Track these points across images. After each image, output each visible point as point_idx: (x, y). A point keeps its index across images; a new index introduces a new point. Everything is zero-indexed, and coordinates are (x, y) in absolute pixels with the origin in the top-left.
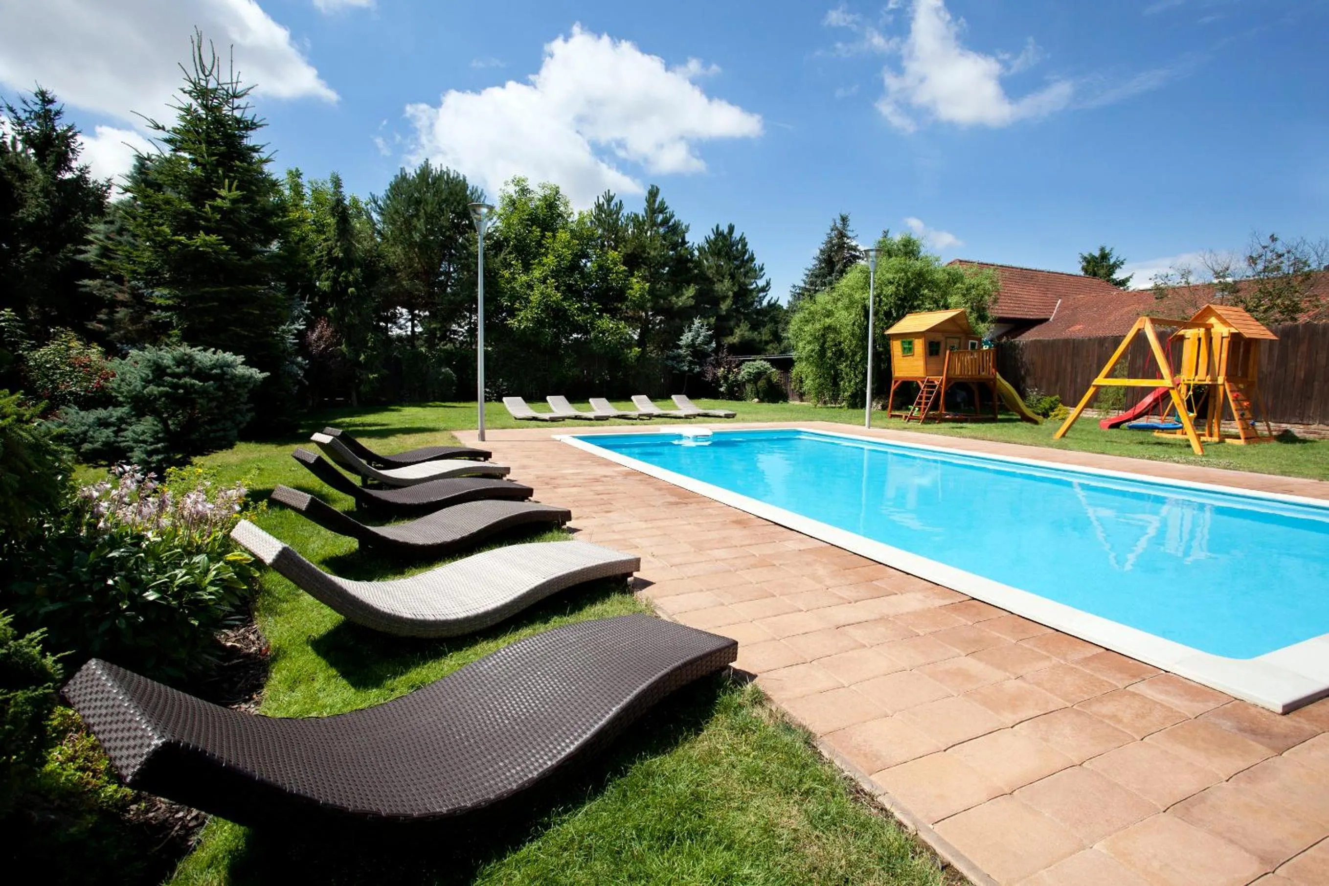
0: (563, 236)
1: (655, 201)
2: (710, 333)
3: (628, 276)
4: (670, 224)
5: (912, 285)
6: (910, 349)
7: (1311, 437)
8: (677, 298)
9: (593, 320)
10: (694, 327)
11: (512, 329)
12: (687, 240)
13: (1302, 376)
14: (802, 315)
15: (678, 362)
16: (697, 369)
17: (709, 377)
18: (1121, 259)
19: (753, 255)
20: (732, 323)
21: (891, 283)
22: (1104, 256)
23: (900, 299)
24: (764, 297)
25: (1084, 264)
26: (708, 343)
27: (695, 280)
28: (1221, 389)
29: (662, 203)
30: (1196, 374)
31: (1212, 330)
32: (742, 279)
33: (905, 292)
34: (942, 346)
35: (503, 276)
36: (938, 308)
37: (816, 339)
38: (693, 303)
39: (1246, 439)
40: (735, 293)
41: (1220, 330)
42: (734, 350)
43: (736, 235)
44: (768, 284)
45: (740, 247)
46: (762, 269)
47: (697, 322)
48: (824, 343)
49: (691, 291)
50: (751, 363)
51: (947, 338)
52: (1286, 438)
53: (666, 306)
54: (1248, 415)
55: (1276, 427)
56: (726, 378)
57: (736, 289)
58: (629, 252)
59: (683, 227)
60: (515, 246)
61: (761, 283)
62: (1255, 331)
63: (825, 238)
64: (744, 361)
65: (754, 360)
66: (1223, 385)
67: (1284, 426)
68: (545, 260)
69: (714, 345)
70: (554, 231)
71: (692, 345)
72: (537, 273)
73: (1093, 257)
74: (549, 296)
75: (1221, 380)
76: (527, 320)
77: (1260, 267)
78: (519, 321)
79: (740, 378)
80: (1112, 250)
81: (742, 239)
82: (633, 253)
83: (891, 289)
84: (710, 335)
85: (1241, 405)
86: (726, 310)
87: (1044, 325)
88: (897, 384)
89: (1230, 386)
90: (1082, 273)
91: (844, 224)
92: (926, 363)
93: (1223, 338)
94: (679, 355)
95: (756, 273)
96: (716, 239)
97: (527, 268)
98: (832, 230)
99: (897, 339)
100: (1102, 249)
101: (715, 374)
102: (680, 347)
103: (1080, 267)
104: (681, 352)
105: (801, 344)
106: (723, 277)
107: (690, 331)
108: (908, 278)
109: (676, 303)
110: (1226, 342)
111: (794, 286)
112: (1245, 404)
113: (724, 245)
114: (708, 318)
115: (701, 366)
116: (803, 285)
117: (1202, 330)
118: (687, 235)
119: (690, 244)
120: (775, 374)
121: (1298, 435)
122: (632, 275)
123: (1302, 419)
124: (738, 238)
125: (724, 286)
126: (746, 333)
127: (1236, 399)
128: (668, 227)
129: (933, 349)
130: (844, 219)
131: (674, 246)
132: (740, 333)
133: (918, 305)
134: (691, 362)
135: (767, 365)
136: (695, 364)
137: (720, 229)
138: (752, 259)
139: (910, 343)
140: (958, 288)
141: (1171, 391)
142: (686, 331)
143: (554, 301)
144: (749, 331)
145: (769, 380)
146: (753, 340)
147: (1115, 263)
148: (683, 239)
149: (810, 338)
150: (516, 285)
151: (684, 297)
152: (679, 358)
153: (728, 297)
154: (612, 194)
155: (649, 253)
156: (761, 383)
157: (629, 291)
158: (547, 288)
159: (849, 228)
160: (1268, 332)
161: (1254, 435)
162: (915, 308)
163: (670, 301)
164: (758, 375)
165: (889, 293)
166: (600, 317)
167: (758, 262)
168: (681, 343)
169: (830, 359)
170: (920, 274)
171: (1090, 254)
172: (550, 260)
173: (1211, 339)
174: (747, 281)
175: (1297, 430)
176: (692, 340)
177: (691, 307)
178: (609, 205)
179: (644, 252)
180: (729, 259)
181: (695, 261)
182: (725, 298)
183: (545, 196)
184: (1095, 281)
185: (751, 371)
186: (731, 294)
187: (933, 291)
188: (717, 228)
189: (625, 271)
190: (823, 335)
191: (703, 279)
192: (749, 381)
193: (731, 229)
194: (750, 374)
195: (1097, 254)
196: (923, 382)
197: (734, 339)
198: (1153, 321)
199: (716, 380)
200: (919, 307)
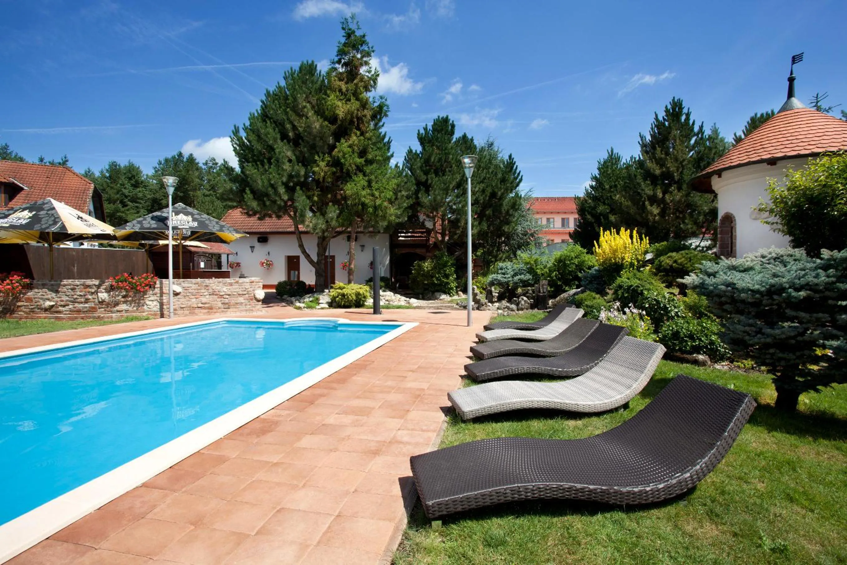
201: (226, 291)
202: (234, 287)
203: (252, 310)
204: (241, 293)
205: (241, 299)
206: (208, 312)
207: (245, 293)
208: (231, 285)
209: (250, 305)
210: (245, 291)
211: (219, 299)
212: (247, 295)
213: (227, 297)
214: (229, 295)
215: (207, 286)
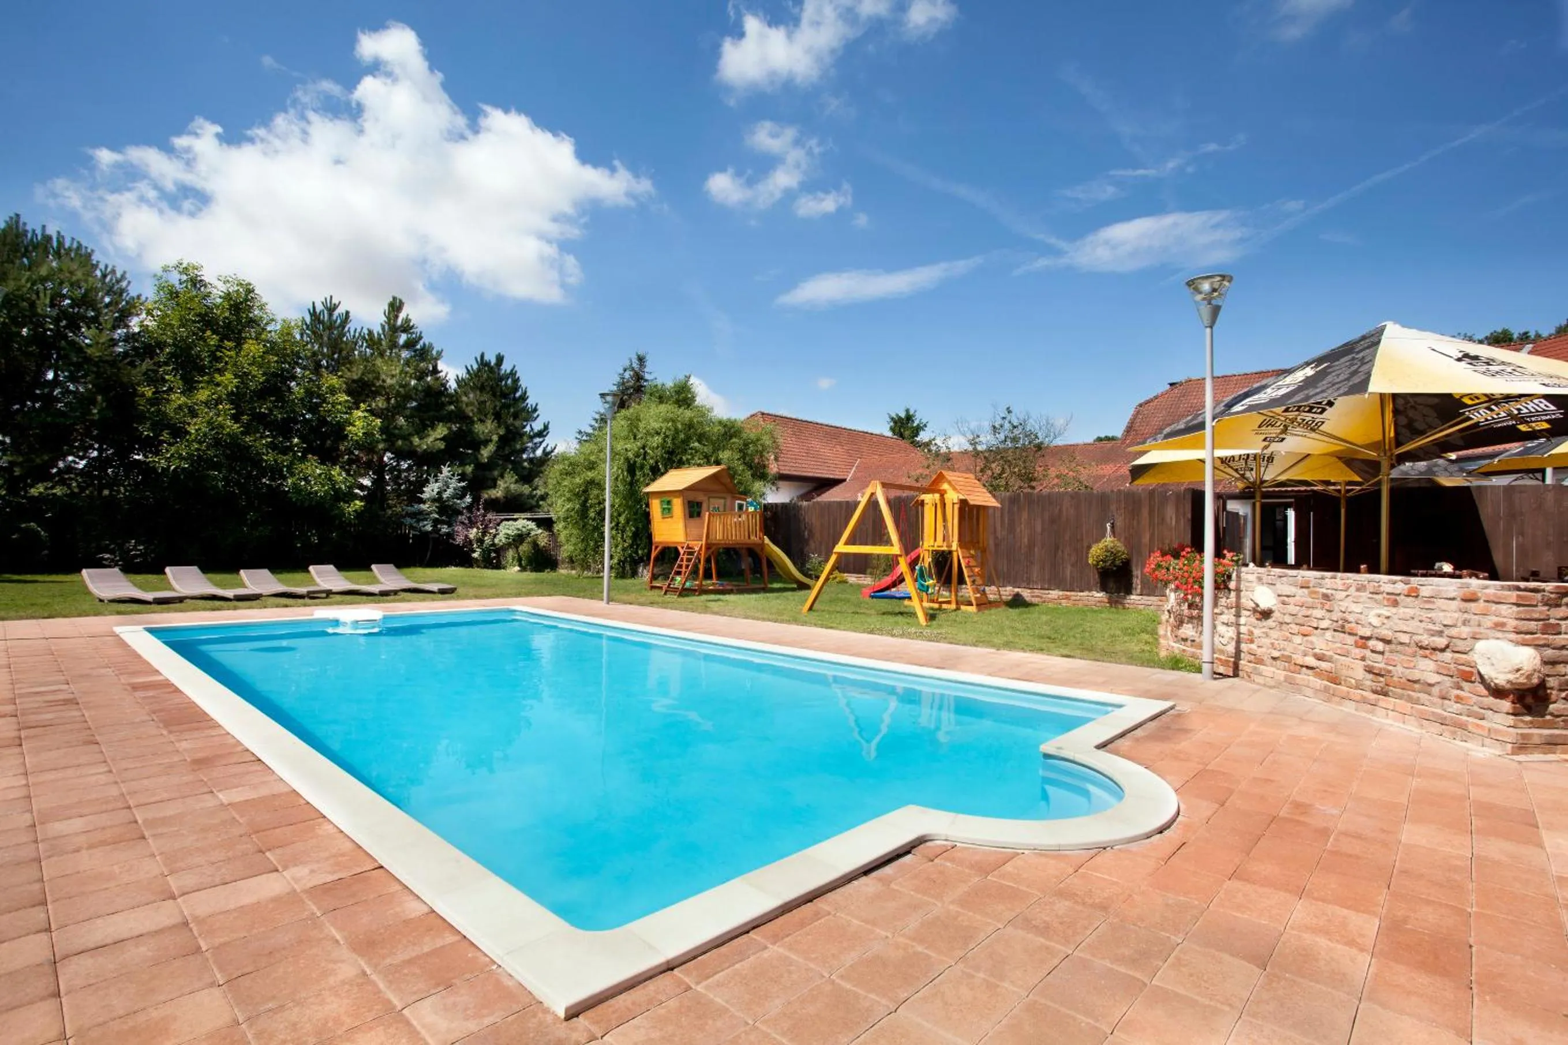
0: (252, 348)
1: (397, 317)
2: (463, 484)
3: (350, 408)
4: (418, 347)
5: (682, 436)
6: (669, 509)
7: (1035, 600)
8: (421, 439)
9: (292, 463)
10: (441, 476)
11: (154, 469)
12: (439, 368)
13: (1026, 543)
14: (561, 467)
15: (418, 521)
16: (445, 529)
17: (459, 540)
18: (924, 421)
19: (525, 392)
20: (496, 473)
21: (658, 434)
22: (909, 418)
23: (668, 452)
24: (541, 443)
25: (892, 424)
26: (462, 497)
27: (448, 419)
28: (955, 555)
29: (407, 320)
30: (935, 540)
31: (946, 496)
32: (511, 421)
33: (674, 444)
34: (705, 506)
35: (143, 395)
36: (708, 463)
37: (577, 495)
38: (443, 447)
39: (977, 605)
40: (501, 438)
41: (952, 497)
42: (494, 505)
43: (506, 367)
44: (546, 427)
45: (510, 381)
46: (535, 410)
47: (446, 470)
48: (586, 501)
49: (441, 431)
50: (510, 523)
51: (709, 498)
52: (1017, 602)
53: (406, 448)
54: (979, 581)
55: (1008, 592)
56: (481, 541)
57: (502, 432)
58: (355, 377)
59: (434, 353)
60: (172, 355)
61: (538, 426)
62: (981, 498)
63: (617, 379)
64: (502, 520)
65: (515, 520)
66: (957, 551)
67: (1016, 590)
68: (218, 378)
69: (468, 499)
70: (239, 343)
71: (438, 499)
72: (203, 395)
73: (900, 418)
74: (222, 426)
75: (955, 546)
76: (181, 458)
77: (1002, 437)
78: (168, 460)
79: (496, 541)
80: (915, 411)
81: (513, 373)
82: (360, 380)
83: (657, 440)
84: (463, 487)
85: (972, 571)
86: (488, 458)
87: (841, 486)
88: (658, 549)
89: (963, 553)
90: (890, 434)
91: (641, 365)
92: (686, 527)
93: (953, 504)
94: (421, 512)
95: (531, 414)
96: (479, 370)
97: (190, 387)
98: (625, 370)
99: (656, 498)
100: (907, 411)
101: (466, 536)
102: (422, 501)
103: (889, 426)
104: (424, 507)
105: (560, 502)
106: (486, 415)
107: (437, 481)
108: (676, 429)
109: (419, 446)
110: (957, 507)
111: (580, 432)
112: (977, 570)
113: (489, 378)
114: (463, 464)
115: (450, 525)
116: (590, 431)
117: (937, 496)
118: (439, 362)
119: (442, 374)
120: (542, 536)
121: (1027, 599)
122: (358, 408)
123: (1029, 584)
124: (508, 371)
125: (486, 428)
126: (512, 486)
127: (968, 566)
128: (415, 351)
129: (693, 510)
130: (641, 360)
131: (421, 376)
132: (506, 485)
133: (688, 460)
134: (436, 522)
135: (532, 525)
136: (443, 522)
137: (486, 358)
138: (524, 398)
139: (669, 503)
140: (734, 443)
141: (899, 559)
142: (432, 480)
143: (228, 434)
144: (516, 482)
145: (535, 544)
146: (521, 495)
147: (918, 425)
148: (435, 367)
149: (568, 495)
150: (169, 409)
151: (430, 439)
152: (420, 516)
153: (491, 441)
154: (335, 301)
155: (384, 381)
156: (524, 548)
157: (348, 428)
158: (218, 415)
159: (646, 370)
160: (994, 500)
161: (986, 601)
162: (684, 464)
163: (411, 442)
164: (520, 538)
165: (655, 445)
166: (303, 459)
167: (531, 402)
168: (424, 496)
169: (594, 520)
170: (690, 426)
171: (897, 415)
172: (228, 380)
173: (945, 504)
174: (517, 423)
175: (1026, 594)
176: (439, 493)
177: (440, 451)
178: (330, 315)
179: (378, 378)
180: (494, 395)
181: (451, 396)
182: (486, 442)
183: (229, 294)
184: (900, 442)
185: (510, 532)
186: (495, 438)
187: (704, 445)
188: (482, 356)
189: (347, 401)
190: (585, 491)
191: (460, 416)
192: (509, 545)
193: (500, 359)
194: (508, 536)
195: (903, 415)
196: (683, 548)
197: (497, 493)
198: (884, 485)
199: (468, 542)
200: (688, 462)
201: (1376, 622)
202: (1401, 611)
203: (1463, 727)
204: (1426, 640)
205: (1426, 669)
206: (1326, 689)
207: (1441, 642)
208: (1395, 604)
209: (1459, 699)
210: (1440, 633)
211: (1358, 652)
212: (1448, 656)
213: (1380, 646)
214: (1388, 642)
215: (1326, 597)
